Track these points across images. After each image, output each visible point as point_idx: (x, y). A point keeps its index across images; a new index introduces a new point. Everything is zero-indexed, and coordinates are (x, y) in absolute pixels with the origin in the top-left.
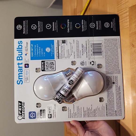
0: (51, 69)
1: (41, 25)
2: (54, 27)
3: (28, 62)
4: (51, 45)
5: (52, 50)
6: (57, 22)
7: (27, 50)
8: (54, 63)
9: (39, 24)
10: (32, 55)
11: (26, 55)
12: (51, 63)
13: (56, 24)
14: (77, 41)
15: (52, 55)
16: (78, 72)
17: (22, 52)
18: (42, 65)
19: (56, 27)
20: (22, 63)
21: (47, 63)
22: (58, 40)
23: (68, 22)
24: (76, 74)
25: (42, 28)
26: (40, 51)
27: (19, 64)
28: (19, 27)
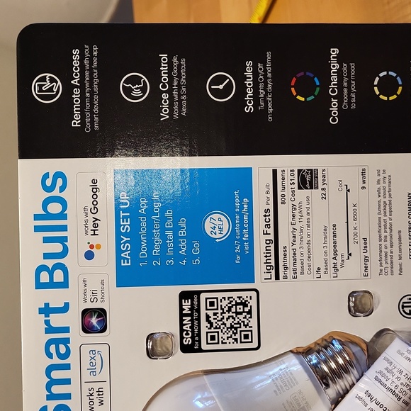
0: (236, 340)
1: (179, 76)
2: (250, 91)
3: (99, 297)
4: (237, 197)
5: (242, 228)
6: (269, 64)
7: (95, 226)
8: (253, 303)
9: (164, 69)
10: (125, 255)
11: (89, 255)
12: (237, 304)
13: (265, 71)
14: (382, 176)
15: (238, 258)
16: (404, 380)
17: (63, 240)
18: (182, 315)
19: (265, 89)
20: (67, 305)
21: (212, 304)
22: (275, 172)
23: (335, 65)
24: (394, 393)
25: (180, 95)
26: (170, 234)
27: (46, 310)
28: (48, 85)
